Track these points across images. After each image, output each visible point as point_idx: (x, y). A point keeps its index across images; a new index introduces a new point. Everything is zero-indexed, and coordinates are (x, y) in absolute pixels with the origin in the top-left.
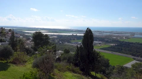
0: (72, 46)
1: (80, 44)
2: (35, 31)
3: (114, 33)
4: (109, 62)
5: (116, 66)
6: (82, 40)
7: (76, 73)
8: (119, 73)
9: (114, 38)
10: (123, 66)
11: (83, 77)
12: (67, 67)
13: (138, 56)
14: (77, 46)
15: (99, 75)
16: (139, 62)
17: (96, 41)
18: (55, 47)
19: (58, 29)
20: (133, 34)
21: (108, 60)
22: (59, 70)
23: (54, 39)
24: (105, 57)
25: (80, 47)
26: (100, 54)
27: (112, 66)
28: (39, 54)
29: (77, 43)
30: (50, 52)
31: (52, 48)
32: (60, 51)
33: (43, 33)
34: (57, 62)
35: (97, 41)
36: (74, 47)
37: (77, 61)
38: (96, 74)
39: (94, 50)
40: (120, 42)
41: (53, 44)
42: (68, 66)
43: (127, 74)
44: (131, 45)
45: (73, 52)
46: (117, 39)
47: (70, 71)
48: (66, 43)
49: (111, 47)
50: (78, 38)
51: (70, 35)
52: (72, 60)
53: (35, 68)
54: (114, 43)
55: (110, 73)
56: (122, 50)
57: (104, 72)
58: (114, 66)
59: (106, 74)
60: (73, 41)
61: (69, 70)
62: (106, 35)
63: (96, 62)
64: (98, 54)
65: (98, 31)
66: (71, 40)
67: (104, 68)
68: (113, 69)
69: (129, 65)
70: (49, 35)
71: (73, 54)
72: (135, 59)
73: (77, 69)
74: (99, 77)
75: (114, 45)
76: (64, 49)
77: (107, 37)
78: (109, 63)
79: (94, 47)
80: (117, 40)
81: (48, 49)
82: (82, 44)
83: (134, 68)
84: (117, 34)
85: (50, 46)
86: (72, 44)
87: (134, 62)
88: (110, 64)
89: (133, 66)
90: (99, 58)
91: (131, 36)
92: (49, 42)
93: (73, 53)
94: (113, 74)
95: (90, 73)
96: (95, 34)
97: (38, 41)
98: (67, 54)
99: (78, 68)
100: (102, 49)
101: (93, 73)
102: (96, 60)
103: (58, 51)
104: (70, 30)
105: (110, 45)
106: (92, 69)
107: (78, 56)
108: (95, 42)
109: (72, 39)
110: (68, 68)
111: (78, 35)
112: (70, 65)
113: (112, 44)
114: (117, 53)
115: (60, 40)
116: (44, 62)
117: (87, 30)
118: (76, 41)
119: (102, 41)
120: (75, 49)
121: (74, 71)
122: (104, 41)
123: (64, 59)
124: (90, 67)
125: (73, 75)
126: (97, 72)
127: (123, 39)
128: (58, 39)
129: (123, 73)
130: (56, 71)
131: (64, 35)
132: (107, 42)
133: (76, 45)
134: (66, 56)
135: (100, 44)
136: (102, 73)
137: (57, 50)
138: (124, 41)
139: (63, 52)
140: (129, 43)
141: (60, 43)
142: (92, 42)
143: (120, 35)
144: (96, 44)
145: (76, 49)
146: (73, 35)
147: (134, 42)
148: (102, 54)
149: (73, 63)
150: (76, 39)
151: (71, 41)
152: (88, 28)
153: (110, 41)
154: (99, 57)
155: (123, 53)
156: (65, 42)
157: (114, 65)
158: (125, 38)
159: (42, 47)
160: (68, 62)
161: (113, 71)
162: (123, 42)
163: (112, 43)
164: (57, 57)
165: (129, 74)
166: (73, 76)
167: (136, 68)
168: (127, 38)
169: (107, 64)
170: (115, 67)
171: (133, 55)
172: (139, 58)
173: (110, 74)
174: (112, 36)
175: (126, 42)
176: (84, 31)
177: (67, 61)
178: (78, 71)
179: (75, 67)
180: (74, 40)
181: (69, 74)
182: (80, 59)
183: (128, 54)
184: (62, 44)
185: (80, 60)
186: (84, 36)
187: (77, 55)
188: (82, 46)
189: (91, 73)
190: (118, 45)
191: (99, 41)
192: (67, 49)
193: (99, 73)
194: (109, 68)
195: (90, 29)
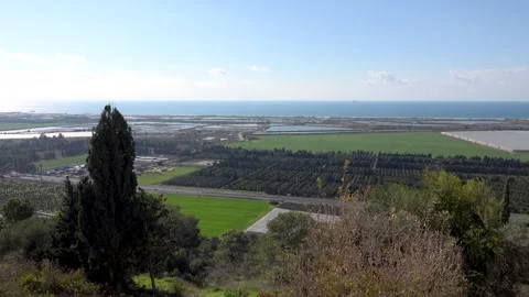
0: (45, 184)
1: (80, 172)
3: (209, 123)
4: (199, 226)
5: (221, 238)
6: (86, 156)
8: (232, 258)
9: (209, 138)
10: (242, 233)
12: (24, 279)
13: (283, 193)
14: (68, 184)
15: (164, 284)
16: (288, 211)
17: (146, 153)
20: (264, 122)
21: (194, 222)
24: (181, 211)
25: (80, 187)
26: (165, 202)
27: (210, 238)
29: (66, 170)
35: (151, 155)
36: (52, 191)
37: (72, 247)
38: (153, 282)
39: (137, 190)
40: (227, 151)
42: (29, 276)
43: (257, 257)
44: (262, 158)
45: (51, 209)
46: (217, 144)
49: (202, 173)
50: (70, 147)
51: (31, 136)
52: (47, 246)
54: (210, 158)
55: (205, 264)
56: (236, 178)
57: (181, 268)
58: (215, 240)
59: (190, 271)
60: (47, 165)
61: (36, 290)
62: (181, 130)
63: (150, 234)
64: (156, 203)
65: (152, 119)
66: (36, 158)
67: (181, 250)
68: (214, 248)
69: (260, 226)
71: (53, 219)
72: (275, 203)
74: (165, 290)
75: (211, 163)
76: (6, 204)
77: (185, 137)
78: (198, 231)
79: (139, 180)
80: (219, 147)
82: (87, 174)
83: (276, 231)
84: (218, 123)
87: (275, 212)
88: (202, 233)
89: (273, 226)
90: (163, 218)
91: (260, 129)
93: (48, 216)
94: (213, 266)
95: (132, 282)
96: (139, 130)
98: (23, 222)
99: (79, 272)
100: (170, 183)
101: (143, 280)
102: (151, 228)
104: (28, 116)
105: (197, 167)
106: (139, 264)
107: (76, 221)
108: (139, 159)
109: (41, 154)
110: (28, 282)
111: (66, 135)
112: (40, 269)
113: (204, 163)
114: (222, 192)
117: (103, 116)
118: (61, 161)
119: (166, 153)
120: (60, 197)
122: (175, 154)
123: (9, 246)
124: (129, 259)
126: (156, 274)
127: (237, 141)
129: (246, 255)
132: (187, 155)
133: (64, 178)
134: (16, 230)
135: (160, 164)
136: (176, 270)
138: (240, 148)
140: (255, 152)
142: (128, 162)
143: (227, 127)
144: (146, 165)
145: (65, 194)
146: (44, 138)
147: (271, 148)
148: (168, 203)
149: (51, 257)
150: (58, 152)
151: (37, 164)
152: (108, 108)
153: (197, 153)
154: (161, 215)
155: (240, 189)
156: (8, 170)
157: (215, 235)
158: (242, 139)
160: (28, 256)
161: (211, 257)
162: (237, 151)
163: (203, 158)
165: (262, 256)
167: (282, 230)
168: (249, 135)
169: (192, 238)
170: (220, 241)
171: (270, 191)
172: (288, 199)
173: (204, 270)
174: (199, 132)
175: (247, 152)
176: (95, 120)
177: (21, 251)
178: (80, 283)
179: (66, 271)
180: (51, 156)
182: (84, 233)
183: (255, 190)
185: (84, 240)
186: (94, 140)
187: (69, 220)
188: (87, 179)
189: (136, 279)
190: (221, 165)
191: (158, 153)
192: (22, 200)
193: (166, 273)
194: (199, 248)
195: (115, 110)
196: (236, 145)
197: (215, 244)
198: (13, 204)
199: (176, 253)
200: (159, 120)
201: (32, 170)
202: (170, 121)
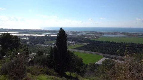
0: (46, 47)
1: (54, 45)
2: (2, 33)
3: (86, 33)
4: (83, 60)
5: (89, 65)
6: (56, 41)
7: (50, 75)
8: (91, 70)
9: (87, 37)
10: (94, 64)
11: (58, 78)
13: (107, 53)
14: (51, 47)
15: (73, 75)
16: (108, 59)
18: (27, 49)
19: (30, 30)
20: (102, 33)
21: (82, 59)
22: (32, 74)
23: (25, 41)
24: (78, 56)
25: (54, 48)
26: (74, 54)
27: (85, 64)
28: (8, 58)
29: (51, 44)
30: (21, 55)
31: (24, 51)
32: (33, 54)
33: (12, 35)
34: (30, 66)
35: (71, 41)
36: (47, 49)
37: (52, 63)
38: (70, 74)
39: (67, 50)
40: (91, 41)
41: (25, 46)
43: (99, 71)
44: (101, 43)
45: (47, 53)
46: (88, 39)
47: (45, 73)
48: (40, 45)
49: (84, 46)
50: (52, 38)
51: (43, 35)
52: (46, 62)
53: (3, 74)
54: (86, 43)
55: (84, 71)
56: (93, 48)
57: (78, 71)
58: (87, 65)
59: (80, 72)
60: (46, 42)
61: (43, 73)
63: (70, 62)
64: (72, 54)
65: (71, 32)
66: (44, 41)
67: (78, 67)
68: (87, 67)
69: (100, 62)
70: (20, 36)
71: (47, 56)
72: (104, 56)
73: (52, 71)
75: (87, 44)
77: (80, 37)
78: (83, 62)
79: (68, 47)
81: (19, 52)
82: (56, 45)
83: (104, 64)
84: (89, 33)
85: (21, 48)
86: (46, 46)
87: (104, 59)
89: (103, 62)
90: (74, 58)
91: (101, 35)
92: (20, 44)
94: (86, 72)
95: (65, 73)
96: (69, 35)
97: (6, 44)
98: (41, 56)
99: (53, 69)
100: (75, 49)
101: (68, 73)
102: (71, 60)
103: (31, 53)
104: (43, 30)
105: (83, 45)
106: (67, 69)
107: (53, 57)
108: (68, 42)
109: (45, 40)
110: (42, 70)
111: (51, 35)
112: (44, 67)
113: (85, 44)
114: (89, 52)
115: (32, 41)
116: (14, 67)
117: (60, 31)
118: (50, 42)
119: (75, 41)
120: (49, 50)
121: (48, 73)
122: (77, 41)
123: (38, 61)
125: (48, 77)
126: (71, 72)
127: (94, 38)
128: (30, 40)
129: (95, 70)
130: (28, 75)
131: (36, 36)
132: (80, 42)
133: (50, 46)
134: (39, 58)
135: (73, 43)
136: (76, 72)
137: (29, 52)
138: (95, 40)
139: (36, 54)
140: (99, 41)
141: (33, 45)
142: (66, 43)
144: (70, 44)
145: (50, 50)
146: (46, 36)
147: (103, 40)
148: (75, 54)
149: (47, 65)
150: (49, 39)
151: (44, 42)
152: (61, 29)
153: (83, 41)
154: (73, 57)
155: (94, 51)
156: (38, 43)
157: (87, 63)
159: (11, 50)
160: (42, 64)
161: (86, 69)
162: (94, 41)
163: (85, 43)
164: (30, 60)
166: (48, 79)
167: (106, 64)
168: (97, 37)
169: (80, 63)
171: (103, 53)
172: (108, 55)
174: (84, 35)
175: (97, 41)
176: (58, 32)
177: (40, 63)
178: (53, 72)
179: (50, 69)
180: (48, 40)
181: (44, 77)
183: (99, 52)
184: (35, 46)
185: (54, 61)
186: (58, 37)
187: (51, 56)
188: (56, 46)
189: (66, 73)
190: (89, 45)
191: (73, 41)
192: (41, 50)
193: (74, 72)
194: (82, 67)
195: (63, 29)
196: (94, 39)
197: (87, 66)
198: (39, 51)
199: (77, 67)
200: (73, 32)
201: (43, 43)
202: (76, 32)
